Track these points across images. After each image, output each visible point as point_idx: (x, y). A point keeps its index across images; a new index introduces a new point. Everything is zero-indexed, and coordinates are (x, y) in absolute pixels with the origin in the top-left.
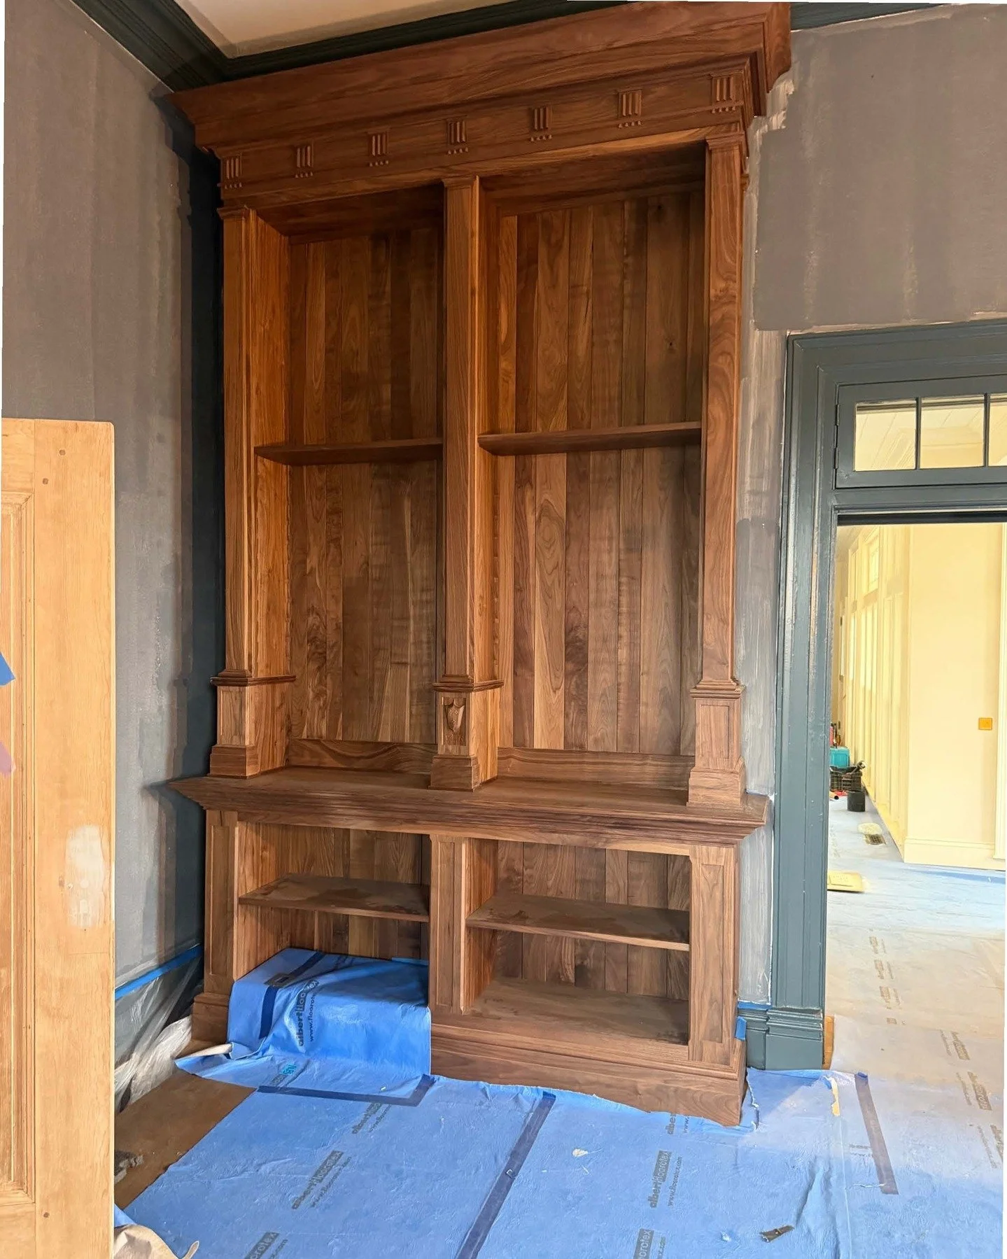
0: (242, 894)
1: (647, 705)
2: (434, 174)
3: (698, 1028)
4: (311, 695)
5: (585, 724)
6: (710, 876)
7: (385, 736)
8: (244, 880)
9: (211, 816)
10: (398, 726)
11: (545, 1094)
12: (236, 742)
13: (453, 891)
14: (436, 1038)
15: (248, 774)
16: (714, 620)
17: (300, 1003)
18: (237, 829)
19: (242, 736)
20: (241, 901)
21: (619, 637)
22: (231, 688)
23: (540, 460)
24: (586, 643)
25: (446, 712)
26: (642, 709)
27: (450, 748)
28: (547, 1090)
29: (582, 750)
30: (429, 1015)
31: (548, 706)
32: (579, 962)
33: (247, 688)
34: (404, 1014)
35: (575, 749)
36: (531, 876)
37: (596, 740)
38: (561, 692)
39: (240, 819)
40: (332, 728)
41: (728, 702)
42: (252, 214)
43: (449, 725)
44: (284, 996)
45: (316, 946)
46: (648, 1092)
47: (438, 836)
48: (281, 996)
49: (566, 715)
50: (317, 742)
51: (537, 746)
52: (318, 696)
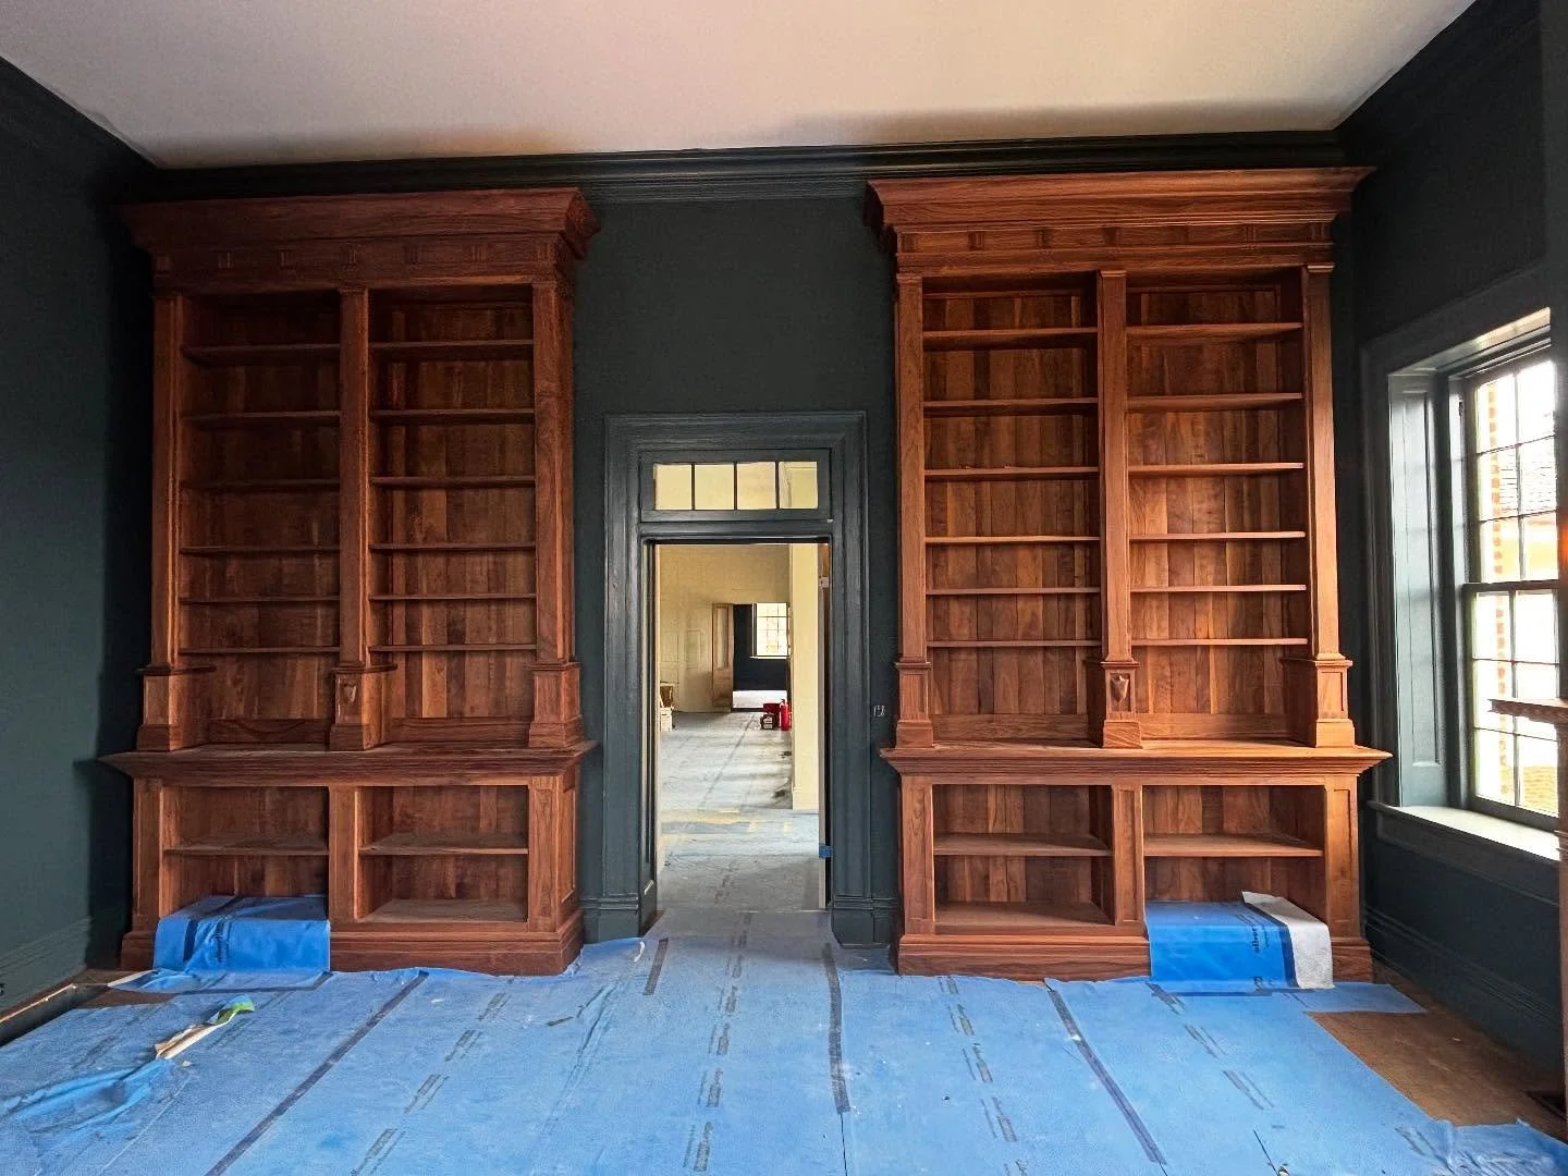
0: (167, 847)
1: (511, 679)
2: (332, 285)
3: (534, 908)
4: (229, 683)
5: (463, 699)
6: (543, 797)
7: (296, 714)
8: (167, 834)
9: (138, 785)
10: (307, 706)
11: (421, 972)
12: (161, 721)
13: (348, 829)
14: (335, 943)
15: (172, 748)
16: (547, 616)
17: (219, 929)
18: (161, 794)
19: (166, 717)
20: (167, 853)
21: (490, 629)
22: (158, 678)
23: (425, 494)
24: (464, 634)
25: (342, 691)
26: (508, 683)
27: (346, 718)
28: (421, 968)
29: (461, 717)
30: (328, 926)
31: (434, 684)
32: (459, 881)
33: (171, 678)
34: (308, 928)
35: (456, 716)
36: (421, 819)
37: (472, 709)
38: (444, 674)
39: (164, 785)
40: (249, 710)
41: (556, 673)
42: (180, 298)
43: (346, 700)
44: (205, 927)
45: (236, 891)
46: (497, 959)
47: (332, 785)
48: (201, 927)
49: (448, 691)
50: (234, 721)
51: (424, 716)
52: (236, 682)
